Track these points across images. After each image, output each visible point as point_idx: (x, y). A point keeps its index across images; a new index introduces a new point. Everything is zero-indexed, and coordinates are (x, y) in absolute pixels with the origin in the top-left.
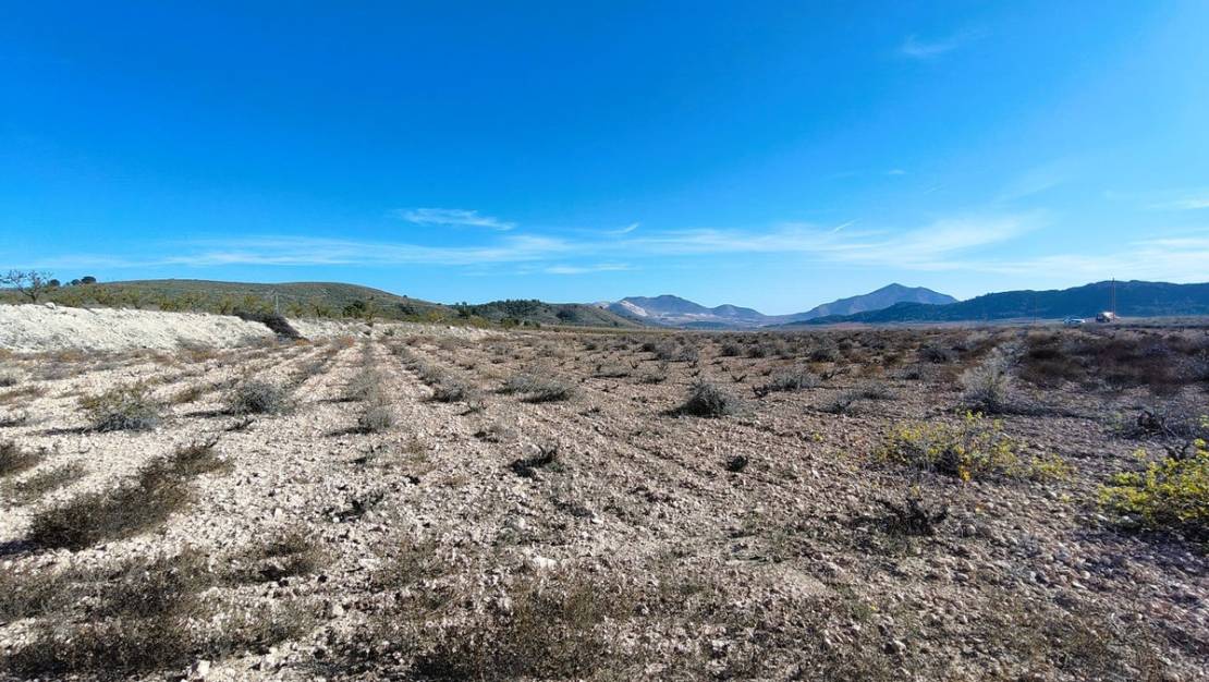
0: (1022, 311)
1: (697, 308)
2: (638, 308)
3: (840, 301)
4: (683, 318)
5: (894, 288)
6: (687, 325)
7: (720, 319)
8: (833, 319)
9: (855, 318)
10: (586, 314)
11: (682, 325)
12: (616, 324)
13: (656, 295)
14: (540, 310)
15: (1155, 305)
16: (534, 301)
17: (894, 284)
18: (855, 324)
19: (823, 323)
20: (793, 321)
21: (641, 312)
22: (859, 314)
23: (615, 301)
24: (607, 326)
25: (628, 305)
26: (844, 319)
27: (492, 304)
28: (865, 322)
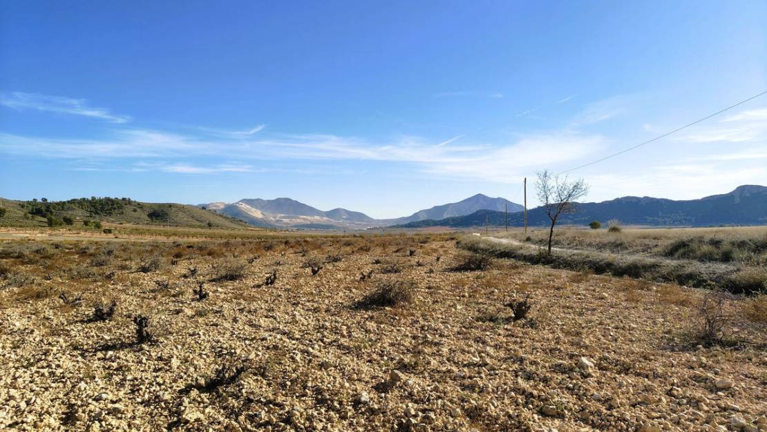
0: (570, 219)
1: (312, 211)
2: (254, 209)
3: (436, 208)
4: (298, 220)
5: (479, 198)
6: (300, 227)
7: (333, 221)
8: (426, 223)
9: (444, 223)
10: (180, 214)
11: (296, 226)
12: (210, 225)
13: (273, 198)
14: (128, 209)
15: (659, 217)
16: (124, 199)
17: (479, 194)
18: (444, 228)
19: (419, 226)
20: (395, 224)
21: (257, 214)
22: (448, 219)
23: (231, 203)
24: (200, 227)
25: (244, 207)
26: (435, 224)
27: (73, 201)
28: (452, 226)
